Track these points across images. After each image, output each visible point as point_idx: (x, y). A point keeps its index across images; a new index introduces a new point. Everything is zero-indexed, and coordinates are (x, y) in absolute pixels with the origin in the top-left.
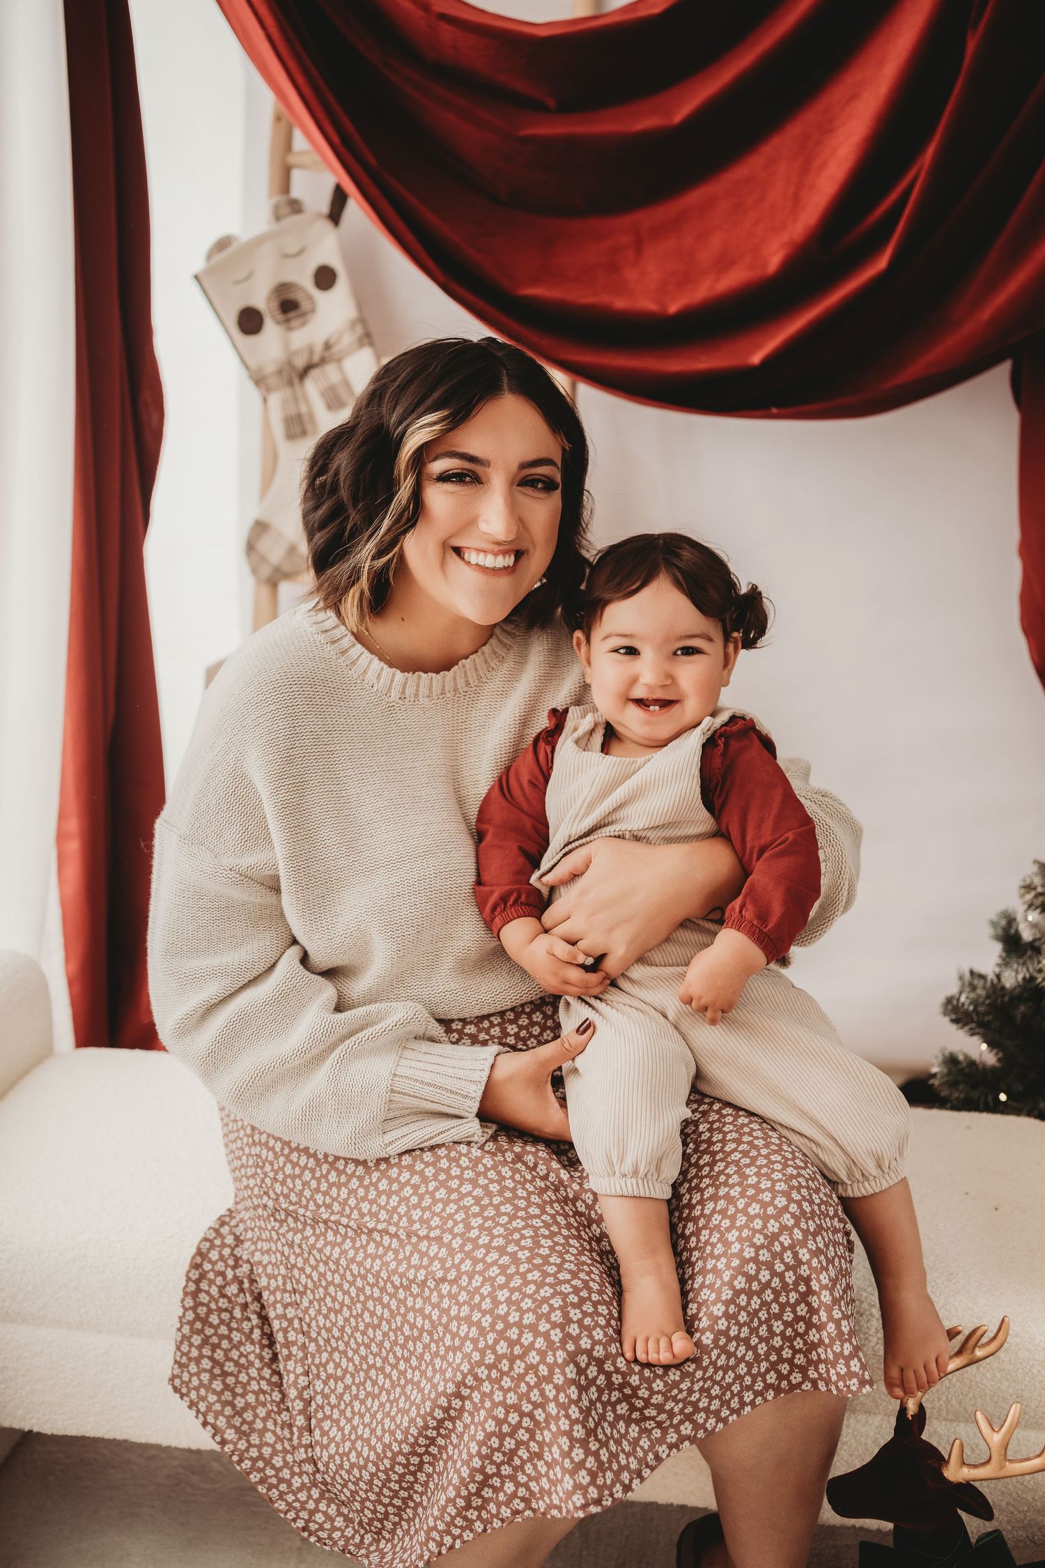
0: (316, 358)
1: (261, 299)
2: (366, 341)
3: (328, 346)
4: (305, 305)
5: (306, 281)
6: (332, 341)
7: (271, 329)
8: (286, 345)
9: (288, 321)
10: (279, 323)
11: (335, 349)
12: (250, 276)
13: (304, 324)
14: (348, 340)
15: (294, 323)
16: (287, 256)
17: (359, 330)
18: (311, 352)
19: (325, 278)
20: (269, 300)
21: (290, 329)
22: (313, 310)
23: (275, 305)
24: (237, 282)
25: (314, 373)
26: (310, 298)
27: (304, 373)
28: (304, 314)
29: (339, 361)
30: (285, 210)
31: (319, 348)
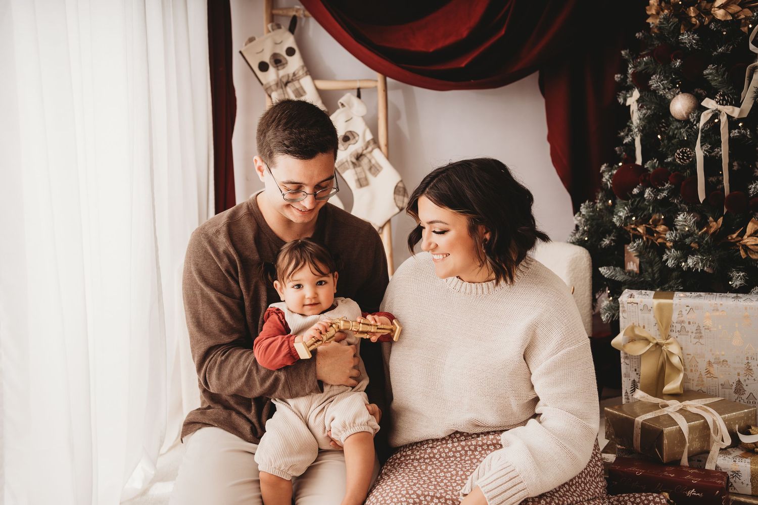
0: (290, 79)
1: (267, 59)
2: (308, 73)
3: (294, 74)
4: (283, 61)
5: (284, 53)
6: (296, 73)
7: (272, 70)
8: (278, 75)
9: (277, 67)
10: (274, 67)
11: (297, 76)
12: (263, 50)
13: (284, 68)
14: (301, 73)
15: (280, 68)
16: (276, 44)
17: (305, 69)
18: (288, 76)
19: (290, 52)
20: (270, 59)
21: (278, 70)
22: (287, 63)
23: (272, 61)
24: (258, 53)
25: (289, 85)
26: (285, 59)
27: (286, 84)
28: (284, 64)
29: (298, 80)
30: (275, 27)
31: (291, 75)
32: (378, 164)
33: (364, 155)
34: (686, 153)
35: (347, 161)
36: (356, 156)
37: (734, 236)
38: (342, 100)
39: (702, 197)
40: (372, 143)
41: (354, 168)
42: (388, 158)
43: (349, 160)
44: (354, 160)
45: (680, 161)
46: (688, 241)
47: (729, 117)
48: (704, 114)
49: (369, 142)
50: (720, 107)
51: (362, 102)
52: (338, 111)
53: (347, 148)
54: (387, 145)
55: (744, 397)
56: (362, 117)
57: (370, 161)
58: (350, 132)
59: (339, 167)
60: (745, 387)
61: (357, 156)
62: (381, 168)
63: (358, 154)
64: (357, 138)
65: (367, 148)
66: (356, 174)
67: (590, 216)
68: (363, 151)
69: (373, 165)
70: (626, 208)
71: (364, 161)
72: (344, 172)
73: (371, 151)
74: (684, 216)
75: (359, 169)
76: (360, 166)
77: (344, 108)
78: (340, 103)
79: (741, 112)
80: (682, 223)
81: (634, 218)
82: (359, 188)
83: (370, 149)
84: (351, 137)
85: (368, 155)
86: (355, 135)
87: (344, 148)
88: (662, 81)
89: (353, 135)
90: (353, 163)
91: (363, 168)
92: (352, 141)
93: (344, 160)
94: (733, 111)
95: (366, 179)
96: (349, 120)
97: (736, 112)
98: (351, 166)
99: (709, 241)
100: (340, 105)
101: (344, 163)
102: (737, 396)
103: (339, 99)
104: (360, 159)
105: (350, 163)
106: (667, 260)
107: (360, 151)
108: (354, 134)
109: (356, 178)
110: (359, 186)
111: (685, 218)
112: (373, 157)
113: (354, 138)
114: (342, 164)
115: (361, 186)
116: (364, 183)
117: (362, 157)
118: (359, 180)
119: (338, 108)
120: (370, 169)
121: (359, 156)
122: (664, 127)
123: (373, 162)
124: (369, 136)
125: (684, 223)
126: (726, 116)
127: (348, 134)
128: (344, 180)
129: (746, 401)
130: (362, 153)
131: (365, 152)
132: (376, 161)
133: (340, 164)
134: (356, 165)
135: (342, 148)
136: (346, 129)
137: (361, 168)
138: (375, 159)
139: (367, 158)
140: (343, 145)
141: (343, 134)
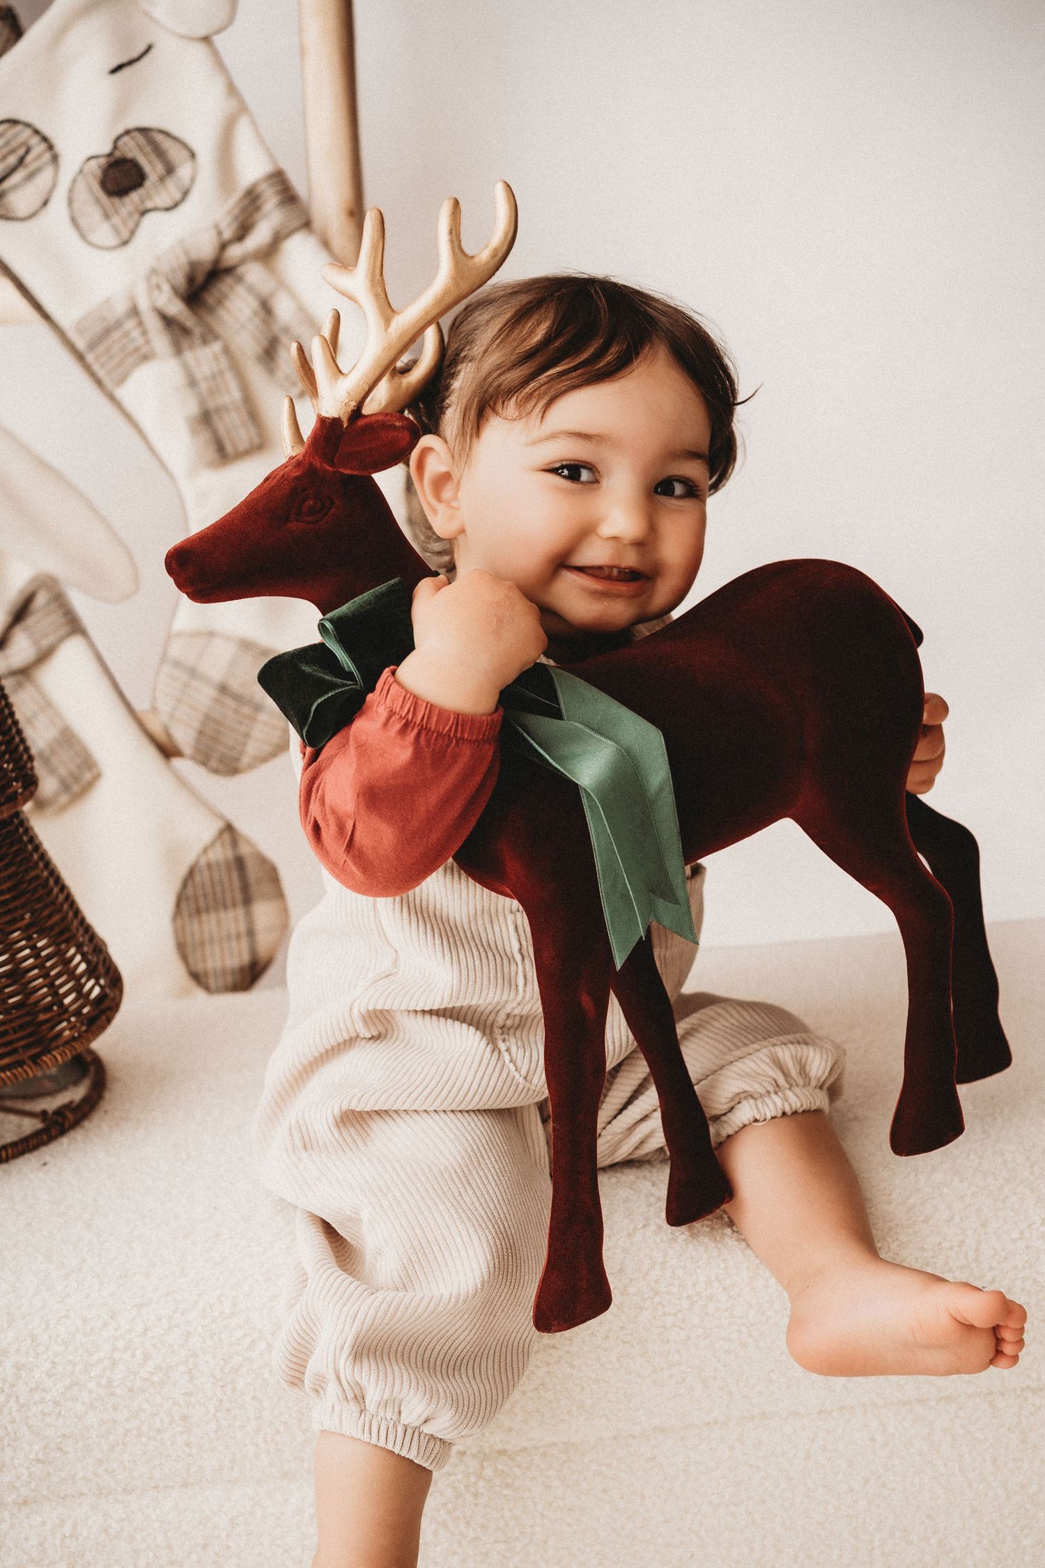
33: (229, 271)
35: (134, 312)
36: (180, 280)
40: (267, 204)
41: (178, 350)
43: (144, 305)
44: (176, 308)
49: (251, 195)
53: (133, 232)
56: (207, 40)
57: (266, 308)
58: (144, 131)
59: (92, 346)
61: (191, 279)
63: (193, 266)
64: (184, 172)
65: (243, 230)
66: (192, 383)
68: (223, 246)
69: (286, 330)
71: (235, 309)
72: (122, 379)
73: (269, 254)
75: (204, 358)
76: (209, 335)
82: (211, 464)
83: (260, 236)
84: (152, 169)
85: (254, 274)
86: (174, 153)
87: (116, 231)
89: (159, 153)
90: (169, 322)
91: (227, 351)
92: (156, 193)
93: (121, 308)
95: (250, 413)
96: (131, 63)
98: (160, 340)
101: (118, 324)
104: (210, 299)
105: (154, 325)
107: (205, 250)
108: (166, 144)
109: (192, 408)
110: (211, 453)
112: (282, 284)
113: (170, 170)
114: (107, 332)
115: (222, 451)
116: (239, 434)
117: (225, 284)
118: (206, 419)
120: (269, 354)
121: (200, 278)
123: (284, 309)
124: (252, 160)
127: (131, 149)
130: (217, 261)
131: (235, 252)
132: (301, 309)
133: (99, 328)
134: (185, 331)
135: (103, 233)
136: (121, 109)
137: (216, 347)
138: (293, 296)
139: (251, 289)
140: (107, 216)
141: (106, 148)
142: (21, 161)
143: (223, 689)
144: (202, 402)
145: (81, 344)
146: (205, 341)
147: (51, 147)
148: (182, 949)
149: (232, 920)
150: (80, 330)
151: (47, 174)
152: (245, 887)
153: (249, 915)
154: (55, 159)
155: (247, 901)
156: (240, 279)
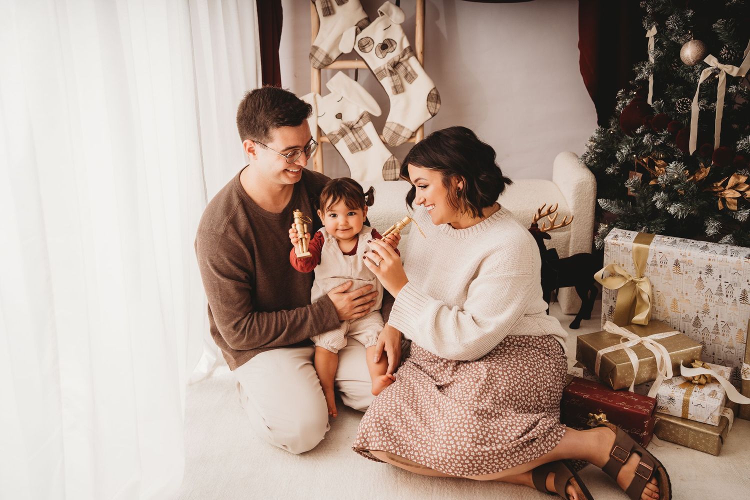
32: (414, 72)
33: (401, 62)
34: (685, 104)
35: (385, 69)
36: (392, 64)
37: (719, 184)
38: (380, 9)
39: (692, 148)
40: (408, 51)
41: (391, 76)
42: (423, 66)
43: (386, 68)
44: (391, 69)
45: (680, 110)
46: (676, 187)
47: (728, 76)
48: (704, 72)
49: (405, 50)
50: (720, 66)
51: (401, 9)
52: (377, 19)
53: (385, 56)
54: (423, 53)
55: (700, 330)
56: (400, 24)
57: (406, 69)
58: (388, 39)
59: (377, 74)
60: (701, 322)
61: (394, 64)
62: (416, 75)
63: (395, 62)
64: (394, 46)
65: (403, 56)
66: (393, 81)
67: (602, 141)
68: (400, 59)
69: (409, 72)
70: (628, 146)
71: (401, 69)
73: (407, 59)
74: (675, 163)
75: (395, 77)
76: (396, 73)
77: (383, 16)
78: (379, 11)
79: (739, 72)
80: (672, 171)
81: (635, 156)
82: (395, 94)
83: (406, 57)
84: (389, 45)
85: (405, 63)
86: (393, 43)
87: (382, 55)
88: (679, 21)
89: (391, 43)
90: (390, 71)
91: (399, 76)
92: (390, 50)
93: (382, 68)
94: (733, 69)
95: (402, 86)
96: (387, 28)
97: (734, 71)
98: (388, 74)
99: (695, 189)
100: (379, 13)
101: (382, 71)
102: (694, 328)
103: (378, 8)
104: (397, 67)
105: (388, 71)
106: (656, 201)
107: (397, 60)
108: (392, 41)
109: (393, 85)
110: (395, 92)
111: (676, 166)
112: (409, 65)
113: (392, 46)
114: (380, 72)
115: (397, 93)
116: (400, 90)
117: (399, 65)
118: (395, 87)
119: (379, 16)
120: (406, 77)
121: (396, 64)
122: (675, 66)
123: (409, 69)
124: (406, 44)
125: (674, 171)
126: (725, 74)
127: (386, 42)
128: (382, 86)
129: (701, 333)
130: (399, 61)
131: (401, 60)
132: (412, 69)
133: (378, 71)
134: (392, 72)
135: (381, 56)
136: (385, 36)
137: (397, 75)
138: (411, 67)
139: (404, 66)
140: (381, 53)
141: (382, 42)
142: (368, 43)
143: (394, 132)
144: (394, 84)
145: (375, 73)
146: (396, 74)
147: (373, 41)
148: (383, 175)
149: (392, 171)
150: (375, 71)
151: (372, 46)
152: (395, 166)
153: (395, 171)
154: (374, 43)
155: (395, 168)
156: (402, 64)
